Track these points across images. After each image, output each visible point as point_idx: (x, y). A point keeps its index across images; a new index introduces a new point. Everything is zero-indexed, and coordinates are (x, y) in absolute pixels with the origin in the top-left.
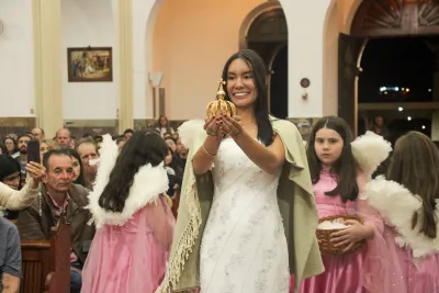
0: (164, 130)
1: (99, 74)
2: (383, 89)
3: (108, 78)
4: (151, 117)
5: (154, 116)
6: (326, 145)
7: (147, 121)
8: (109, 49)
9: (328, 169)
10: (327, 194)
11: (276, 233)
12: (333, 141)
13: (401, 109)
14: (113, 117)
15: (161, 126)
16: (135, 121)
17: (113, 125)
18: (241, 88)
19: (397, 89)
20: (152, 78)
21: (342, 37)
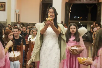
0: (19, 25)
1: (2, 9)
2: (75, 17)
3: (4, 10)
4: (16, 22)
5: (17, 21)
6: (73, 29)
7: (15, 22)
8: (5, 3)
9: (73, 35)
10: (73, 40)
11: (58, 49)
12: (74, 28)
13: (79, 22)
14: (5, 21)
15: (18, 24)
16: (11, 22)
17: (5, 23)
18: (52, 15)
19: (78, 17)
20: (16, 11)
21: (66, 3)
